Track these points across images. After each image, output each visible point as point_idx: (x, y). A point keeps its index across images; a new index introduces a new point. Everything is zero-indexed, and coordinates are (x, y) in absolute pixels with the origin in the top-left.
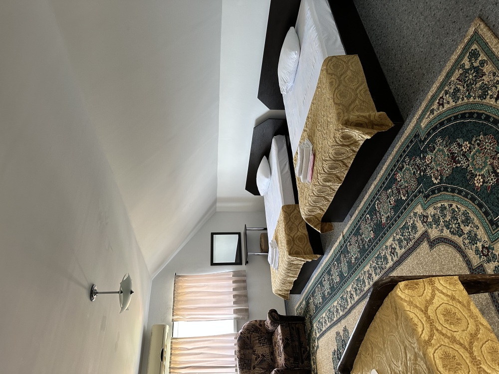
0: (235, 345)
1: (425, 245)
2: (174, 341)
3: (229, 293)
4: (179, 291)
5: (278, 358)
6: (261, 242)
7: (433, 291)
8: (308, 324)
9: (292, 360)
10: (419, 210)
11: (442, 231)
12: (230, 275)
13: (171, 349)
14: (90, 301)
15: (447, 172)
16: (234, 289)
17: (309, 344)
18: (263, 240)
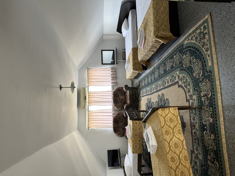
0: (112, 94)
1: (177, 85)
2: (89, 93)
3: (109, 76)
4: (90, 75)
5: (127, 101)
6: (123, 55)
7: (169, 112)
8: (139, 90)
9: (132, 102)
10: (178, 73)
11: (182, 84)
12: (110, 69)
13: (88, 96)
14: (60, 90)
15: (188, 66)
16: (112, 75)
17: (139, 97)
18: (124, 55)
